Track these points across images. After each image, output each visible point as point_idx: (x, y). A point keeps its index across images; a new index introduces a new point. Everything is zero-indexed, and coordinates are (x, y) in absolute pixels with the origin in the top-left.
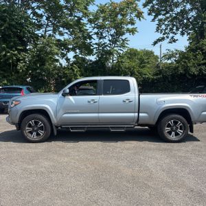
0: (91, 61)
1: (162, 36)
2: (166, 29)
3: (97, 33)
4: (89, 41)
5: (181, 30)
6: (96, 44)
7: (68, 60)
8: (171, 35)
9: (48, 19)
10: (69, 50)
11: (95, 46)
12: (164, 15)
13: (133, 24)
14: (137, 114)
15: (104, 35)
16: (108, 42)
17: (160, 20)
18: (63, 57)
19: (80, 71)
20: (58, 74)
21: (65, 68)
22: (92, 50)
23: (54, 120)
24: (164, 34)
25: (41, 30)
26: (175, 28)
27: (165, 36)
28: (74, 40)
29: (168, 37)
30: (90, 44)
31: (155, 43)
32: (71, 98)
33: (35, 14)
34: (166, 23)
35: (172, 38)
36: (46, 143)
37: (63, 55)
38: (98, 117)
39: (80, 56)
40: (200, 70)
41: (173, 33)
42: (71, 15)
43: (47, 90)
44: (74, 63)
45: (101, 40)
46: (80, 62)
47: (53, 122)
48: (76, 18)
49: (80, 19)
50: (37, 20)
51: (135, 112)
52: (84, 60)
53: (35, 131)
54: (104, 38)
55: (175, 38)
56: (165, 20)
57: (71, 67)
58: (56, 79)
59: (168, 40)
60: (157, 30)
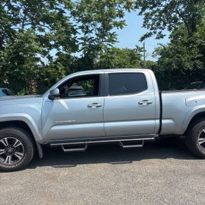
0: (76, 58)
1: (149, 31)
2: (153, 24)
3: (82, 27)
4: (73, 36)
5: (168, 25)
6: (82, 38)
7: (50, 58)
8: (158, 30)
9: (25, 12)
10: (50, 47)
11: (81, 41)
12: (151, 8)
13: (121, 16)
14: (158, 121)
15: (90, 29)
16: (95, 37)
17: (147, 15)
18: (45, 55)
19: (65, 69)
20: (39, 73)
21: (47, 66)
22: (78, 46)
23: (39, 136)
24: (151, 29)
25: (18, 25)
26: (162, 23)
27: (152, 31)
28: (56, 35)
29: (155, 33)
30: (74, 39)
31: (142, 39)
32: (63, 101)
33: (10, 7)
34: (153, 17)
35: (160, 33)
36: (27, 170)
37: (45, 53)
38: (104, 128)
39: (64, 52)
40: (195, 65)
41: (161, 28)
42: (52, 7)
43: (28, 92)
44: (58, 60)
45: (87, 35)
46: (64, 60)
47: (36, 140)
48: (58, 11)
49: (62, 12)
50: (13, 13)
51: (155, 119)
52: (69, 57)
53: (10, 154)
54: (91, 32)
55: (163, 33)
56: (152, 15)
57: (54, 65)
58: (38, 80)
59: (156, 36)
60: (144, 26)
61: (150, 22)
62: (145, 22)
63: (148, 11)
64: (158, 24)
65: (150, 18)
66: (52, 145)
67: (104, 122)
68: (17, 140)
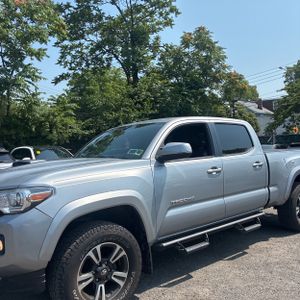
2: (73, 62)
5: (92, 66)
24: (70, 69)
26: (84, 63)
27: (71, 72)
31: (57, 81)
60: (60, 62)
61: (69, 58)
62: (62, 57)
63: (66, 43)
64: (79, 64)
65: (69, 53)
66: (164, 244)
67: (223, 196)
68: (119, 247)
